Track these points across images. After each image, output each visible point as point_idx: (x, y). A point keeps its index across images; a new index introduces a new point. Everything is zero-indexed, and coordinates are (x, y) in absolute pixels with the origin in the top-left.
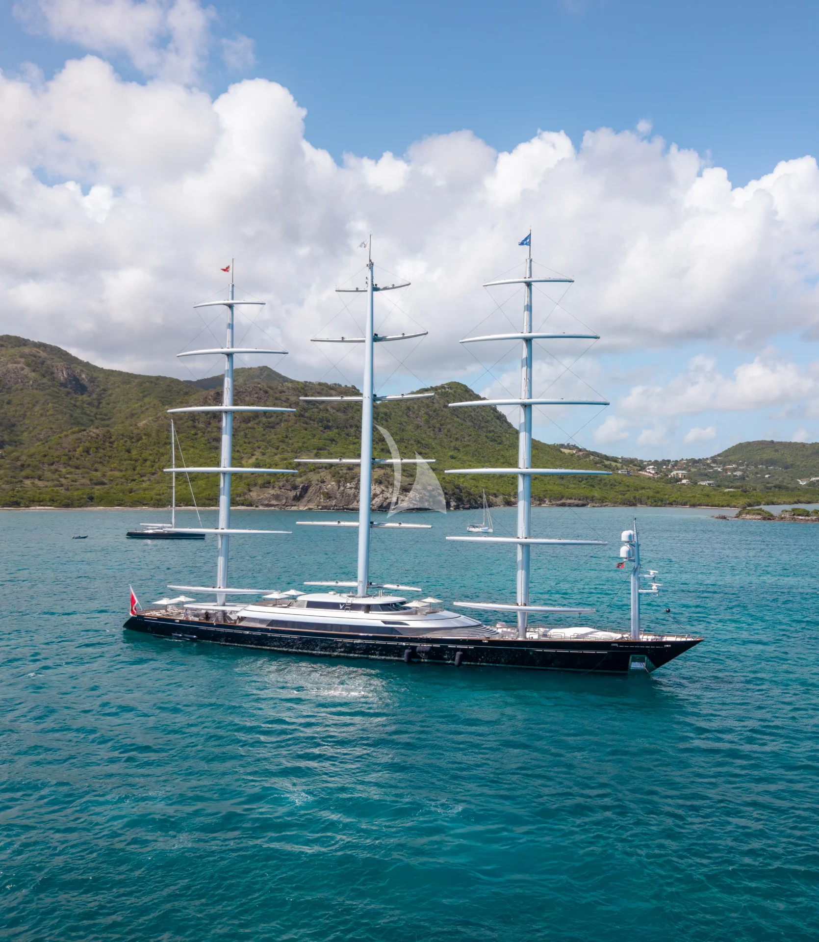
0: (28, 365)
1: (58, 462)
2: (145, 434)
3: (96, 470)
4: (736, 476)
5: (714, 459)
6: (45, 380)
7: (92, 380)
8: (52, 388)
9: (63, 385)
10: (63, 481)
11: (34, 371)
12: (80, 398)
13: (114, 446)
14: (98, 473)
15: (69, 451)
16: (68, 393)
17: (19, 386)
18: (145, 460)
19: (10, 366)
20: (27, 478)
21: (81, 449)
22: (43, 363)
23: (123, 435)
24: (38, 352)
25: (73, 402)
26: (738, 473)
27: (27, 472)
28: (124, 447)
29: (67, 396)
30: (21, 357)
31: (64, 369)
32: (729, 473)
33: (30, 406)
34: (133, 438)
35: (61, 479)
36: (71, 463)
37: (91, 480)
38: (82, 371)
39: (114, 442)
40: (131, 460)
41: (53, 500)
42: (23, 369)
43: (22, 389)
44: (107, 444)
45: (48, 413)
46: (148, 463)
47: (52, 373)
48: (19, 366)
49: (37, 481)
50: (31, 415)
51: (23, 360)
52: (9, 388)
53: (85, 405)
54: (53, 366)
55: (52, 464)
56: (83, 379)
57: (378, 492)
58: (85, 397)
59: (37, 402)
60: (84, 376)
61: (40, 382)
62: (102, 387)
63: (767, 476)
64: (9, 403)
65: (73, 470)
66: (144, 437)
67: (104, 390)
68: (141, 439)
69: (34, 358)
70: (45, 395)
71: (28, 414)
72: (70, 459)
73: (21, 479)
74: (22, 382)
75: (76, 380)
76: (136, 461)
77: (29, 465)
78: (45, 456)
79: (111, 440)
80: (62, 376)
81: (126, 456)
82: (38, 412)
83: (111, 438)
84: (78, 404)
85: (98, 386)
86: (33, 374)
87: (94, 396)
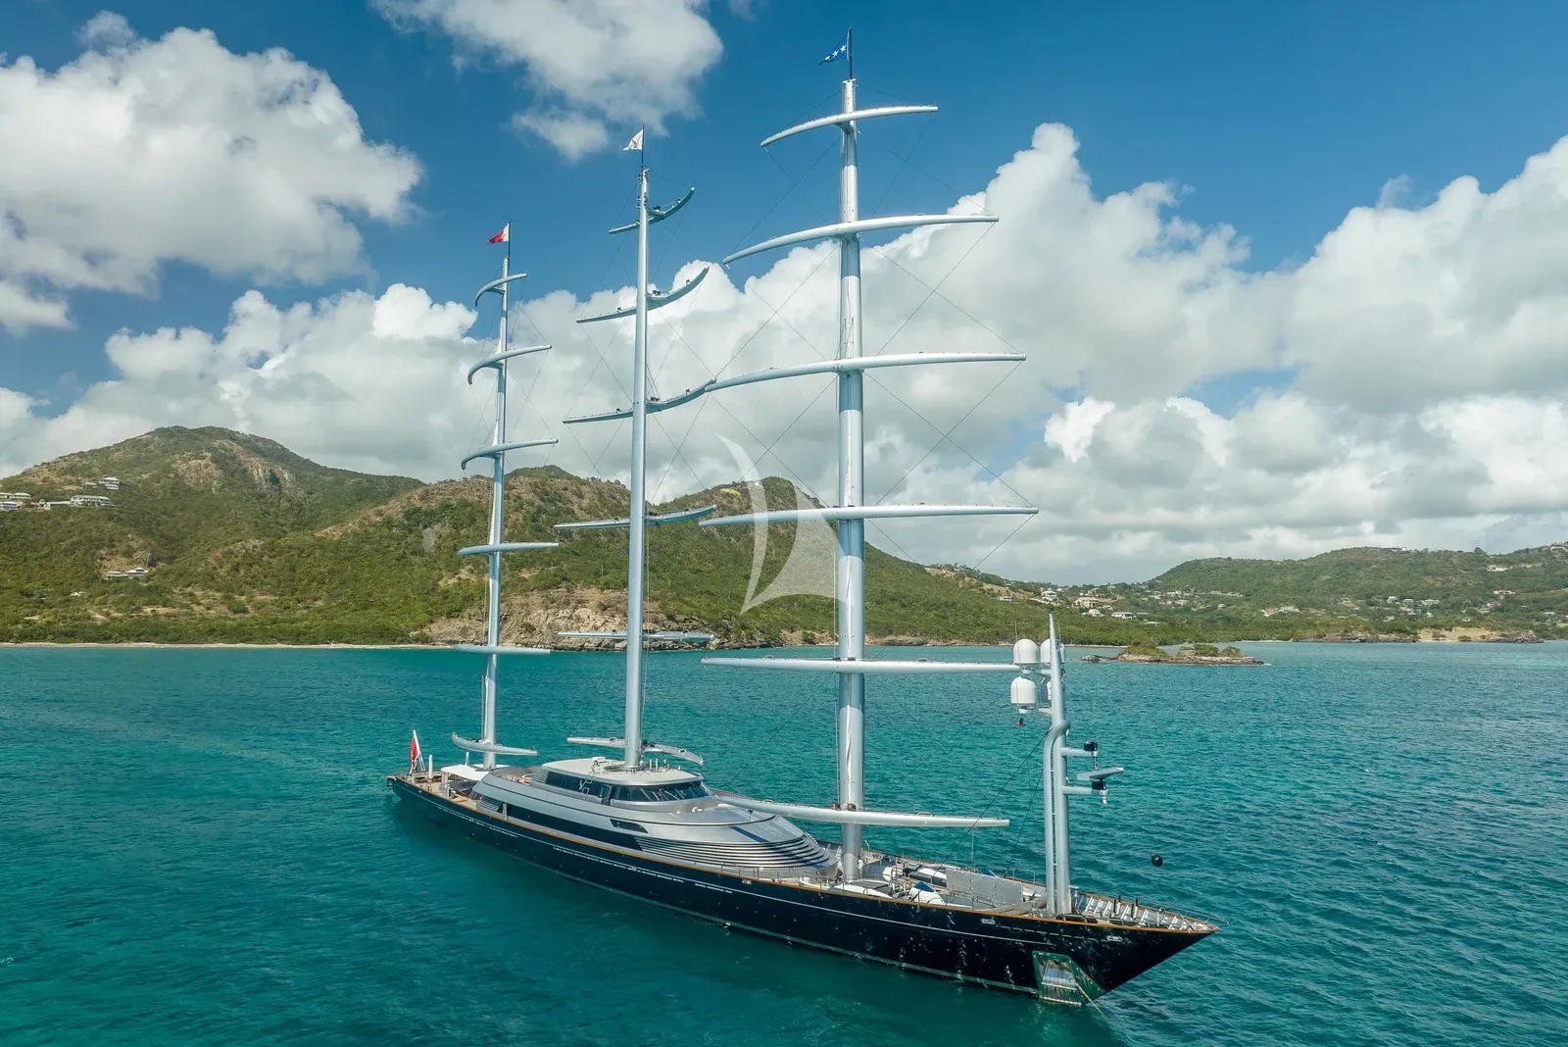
0: (215, 461)
1: (197, 583)
4: (1179, 605)
5: (1152, 585)
6: (234, 480)
8: (239, 490)
9: (256, 486)
11: (221, 469)
13: (276, 562)
14: (243, 598)
15: (214, 569)
17: (199, 488)
18: (311, 581)
19: (194, 461)
21: (229, 565)
23: (290, 548)
24: (231, 445)
25: (264, 508)
26: (1182, 602)
27: (153, 596)
28: (287, 563)
29: (259, 500)
30: (208, 450)
31: (260, 466)
32: (1169, 602)
34: (304, 551)
36: (213, 584)
38: (284, 468)
40: (292, 581)
42: (207, 466)
43: (202, 492)
47: (245, 471)
48: (203, 462)
49: (159, 609)
50: (207, 524)
51: (209, 455)
52: (186, 491)
53: (281, 513)
55: (188, 586)
56: (284, 479)
57: (599, 624)
60: (285, 475)
61: (226, 481)
62: (307, 489)
63: (1220, 606)
65: (211, 593)
67: (310, 492)
69: (223, 452)
70: (228, 499)
74: (204, 482)
75: (276, 480)
76: (299, 582)
77: (156, 588)
79: (273, 554)
80: (259, 475)
84: (271, 510)
85: (303, 488)
86: (219, 473)
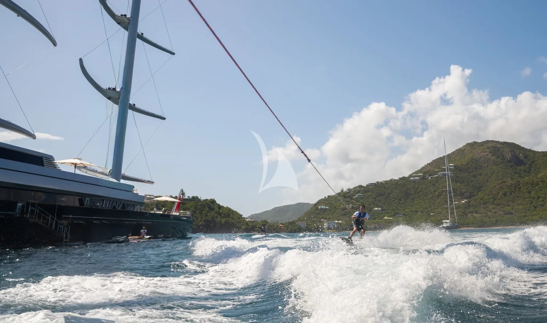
0: (491, 153)
1: (488, 202)
2: (541, 181)
3: (509, 206)
6: (499, 160)
7: (526, 157)
8: (502, 164)
9: (509, 161)
10: (489, 213)
11: (493, 155)
12: (519, 168)
13: (522, 190)
14: (509, 207)
15: (495, 195)
16: (512, 166)
17: (486, 165)
18: (539, 198)
19: (482, 154)
20: (470, 213)
21: (501, 193)
22: (498, 150)
23: (527, 183)
24: (496, 145)
25: (514, 171)
27: (471, 209)
28: (527, 190)
29: (511, 167)
30: (487, 149)
31: (509, 152)
33: (491, 175)
34: (533, 184)
35: (487, 212)
36: (495, 202)
37: (504, 211)
38: (520, 152)
39: (521, 187)
40: (530, 198)
41: (473, 223)
42: (488, 155)
43: (487, 166)
44: (517, 189)
45: (499, 178)
46: (541, 199)
47: (503, 156)
48: (486, 154)
49: (475, 215)
50: (491, 180)
52: (481, 167)
53: (522, 172)
54: (504, 152)
55: (485, 204)
56: (521, 157)
58: (522, 168)
59: (494, 172)
60: (521, 155)
61: (496, 161)
62: (531, 160)
64: (480, 175)
65: (495, 206)
66: (540, 183)
67: (533, 162)
68: (539, 184)
69: (494, 148)
70: (498, 168)
71: (489, 180)
72: (495, 200)
73: (467, 213)
74: (487, 162)
75: (517, 158)
76: (533, 198)
77: (472, 205)
78: (482, 199)
79: (520, 186)
80: (509, 156)
81: (527, 195)
82: (494, 178)
83: (520, 185)
84: (517, 171)
85: (529, 160)
86: (493, 157)
87: (527, 166)
